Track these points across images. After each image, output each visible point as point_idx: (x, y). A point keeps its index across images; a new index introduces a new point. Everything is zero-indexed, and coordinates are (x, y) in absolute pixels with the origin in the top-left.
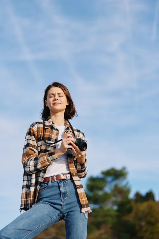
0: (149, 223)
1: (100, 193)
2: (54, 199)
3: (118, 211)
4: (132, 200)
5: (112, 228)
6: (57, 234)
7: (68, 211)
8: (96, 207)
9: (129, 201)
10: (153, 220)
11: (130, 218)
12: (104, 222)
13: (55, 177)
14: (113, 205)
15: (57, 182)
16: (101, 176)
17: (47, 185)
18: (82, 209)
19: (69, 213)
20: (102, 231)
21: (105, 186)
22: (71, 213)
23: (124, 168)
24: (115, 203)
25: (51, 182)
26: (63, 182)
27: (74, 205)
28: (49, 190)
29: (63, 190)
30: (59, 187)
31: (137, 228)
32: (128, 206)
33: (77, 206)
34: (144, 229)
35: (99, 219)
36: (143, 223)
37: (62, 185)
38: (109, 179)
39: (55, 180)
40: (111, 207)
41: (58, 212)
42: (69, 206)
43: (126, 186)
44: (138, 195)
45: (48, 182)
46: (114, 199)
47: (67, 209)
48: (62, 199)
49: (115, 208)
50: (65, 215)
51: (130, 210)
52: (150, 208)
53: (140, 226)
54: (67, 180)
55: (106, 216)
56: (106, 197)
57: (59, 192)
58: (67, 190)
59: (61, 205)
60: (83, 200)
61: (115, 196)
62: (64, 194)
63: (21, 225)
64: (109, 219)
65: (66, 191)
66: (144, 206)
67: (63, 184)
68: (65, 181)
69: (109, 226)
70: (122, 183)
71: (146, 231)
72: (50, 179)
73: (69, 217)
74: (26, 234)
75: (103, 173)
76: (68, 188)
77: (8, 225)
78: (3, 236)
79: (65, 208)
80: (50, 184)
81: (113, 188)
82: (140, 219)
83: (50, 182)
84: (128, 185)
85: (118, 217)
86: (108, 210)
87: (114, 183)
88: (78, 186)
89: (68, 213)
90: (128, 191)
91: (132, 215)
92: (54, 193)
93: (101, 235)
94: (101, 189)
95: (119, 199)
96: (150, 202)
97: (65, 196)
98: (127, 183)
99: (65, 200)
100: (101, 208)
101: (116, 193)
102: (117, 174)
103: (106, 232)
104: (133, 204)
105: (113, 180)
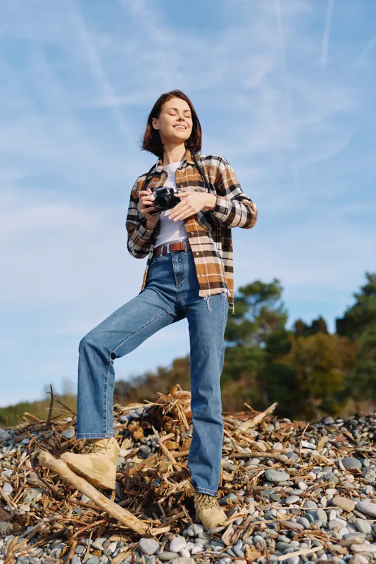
0: (319, 369)
1: (238, 322)
3: (267, 350)
4: (289, 332)
5: (258, 378)
9: (285, 334)
10: (324, 363)
11: (287, 361)
12: (245, 368)
14: (259, 342)
16: (238, 295)
18: (200, 291)
20: (242, 383)
21: (247, 311)
23: (276, 281)
24: (262, 338)
26: (179, 256)
29: (177, 268)
31: (299, 377)
32: (283, 342)
34: (310, 378)
35: (237, 364)
36: (309, 370)
37: (177, 260)
38: (252, 299)
39: (168, 252)
40: (256, 344)
43: (280, 309)
44: (299, 325)
46: (260, 331)
48: (177, 282)
49: (263, 345)
51: (287, 349)
52: (320, 344)
53: (305, 376)
54: (186, 251)
55: (249, 358)
56: (247, 329)
59: (175, 292)
61: (262, 326)
62: (180, 275)
63: (112, 325)
64: (254, 363)
65: (184, 269)
66: (309, 343)
67: (179, 258)
69: (254, 374)
70: (273, 306)
71: (313, 382)
72: (162, 250)
74: (123, 339)
75: (242, 290)
81: (257, 314)
82: (303, 363)
83: (161, 255)
84: (283, 310)
85: (268, 360)
86: (251, 350)
87: (259, 306)
88: (197, 254)
90: (284, 318)
91: (291, 355)
93: (240, 389)
94: (239, 315)
95: (269, 331)
96: (321, 335)
97: (181, 278)
98: (282, 305)
99: (181, 284)
100: (239, 346)
101: (263, 321)
102: (264, 291)
103: (249, 385)
104: (292, 338)
105: (258, 302)
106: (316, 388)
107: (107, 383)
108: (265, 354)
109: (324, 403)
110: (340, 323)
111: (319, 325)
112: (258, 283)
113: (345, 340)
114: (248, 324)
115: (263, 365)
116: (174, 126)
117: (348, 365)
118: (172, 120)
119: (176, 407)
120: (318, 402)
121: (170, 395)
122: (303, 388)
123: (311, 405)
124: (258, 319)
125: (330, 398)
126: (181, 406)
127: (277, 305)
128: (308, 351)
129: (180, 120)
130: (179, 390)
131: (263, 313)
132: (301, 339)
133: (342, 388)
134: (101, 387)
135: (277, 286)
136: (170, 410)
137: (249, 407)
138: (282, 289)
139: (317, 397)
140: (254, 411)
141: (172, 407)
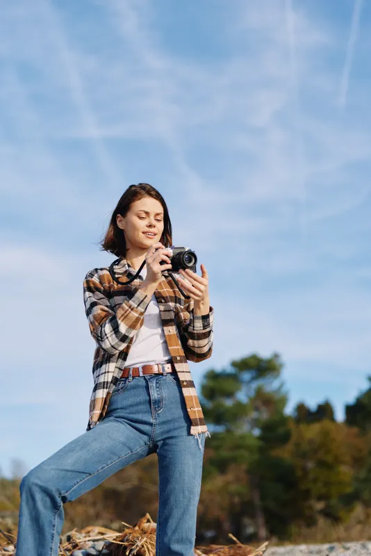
0: (322, 464)
1: (228, 403)
2: (138, 412)
3: (261, 438)
4: (290, 417)
5: (248, 472)
6: (140, 479)
7: (165, 436)
8: (220, 429)
9: (284, 420)
10: (329, 458)
11: (285, 453)
12: (234, 460)
13: (141, 370)
14: (252, 428)
15: (145, 379)
16: (230, 370)
17: (125, 383)
18: (192, 427)
19: (167, 441)
20: (230, 477)
21: (238, 389)
22: (169, 441)
23: (276, 356)
24: (255, 423)
25: (133, 377)
26: (157, 380)
27: (176, 425)
28: (127, 394)
29: (155, 395)
30: (147, 388)
31: (299, 473)
32: (281, 430)
33: (182, 427)
34: (311, 476)
35: (225, 453)
36: (310, 465)
37: (154, 385)
38: (246, 376)
39: (141, 374)
40: (249, 431)
41: (145, 438)
42: (166, 427)
43: (278, 390)
44: (301, 408)
45: (128, 378)
46: (254, 415)
47: (162, 433)
48: (153, 412)
49: (257, 432)
50: (160, 444)
51: (285, 438)
52: (325, 434)
53: (304, 469)
54: (165, 374)
55: (238, 447)
56: (240, 410)
57: (148, 398)
58: (164, 395)
59: (151, 424)
60: (195, 412)
61: (257, 409)
62: (158, 403)
63: (69, 462)
64: (246, 454)
65: (162, 397)
66: (312, 431)
67: (157, 383)
68: (161, 376)
69: (244, 467)
70: (271, 385)
71: (315, 480)
72: (131, 373)
73: (166, 448)
74: (78, 480)
75: (234, 364)
76: (166, 390)
77: (43, 462)
78: (33, 483)
79: (158, 430)
80: (131, 382)
81: (252, 393)
82: (304, 456)
83: (131, 378)
84: (284, 390)
85: (261, 450)
86: (242, 437)
87: (254, 385)
88: (185, 383)
89: (164, 440)
90: (283, 401)
91: (290, 447)
92: (138, 399)
93: (227, 484)
94: (230, 395)
95: (265, 415)
96: (326, 423)
97: (159, 407)
98: (282, 385)
99: (158, 414)
100: (228, 431)
101: (259, 403)
102: (261, 367)
103: (238, 480)
104: (292, 426)
105: (253, 379)
106: (318, 488)
107: (55, 532)
108: (260, 443)
109: (328, 507)
110: (350, 410)
111: (325, 410)
112: (254, 357)
113: (355, 430)
114: (239, 405)
115: (256, 457)
116: (143, 233)
117: (357, 461)
118: (142, 224)
119: (143, 546)
120: (320, 506)
121: (137, 528)
122: (303, 487)
123: (310, 508)
124: (252, 400)
125: (334, 501)
126: (149, 546)
127: (275, 384)
128: (311, 442)
129: (150, 226)
130: (148, 521)
131: (259, 392)
132: (303, 427)
133: (349, 490)
134: (48, 536)
135: (277, 363)
136: (135, 552)
137: (235, 539)
138: (281, 366)
139: (320, 498)
140: (240, 545)
141: (138, 548)
